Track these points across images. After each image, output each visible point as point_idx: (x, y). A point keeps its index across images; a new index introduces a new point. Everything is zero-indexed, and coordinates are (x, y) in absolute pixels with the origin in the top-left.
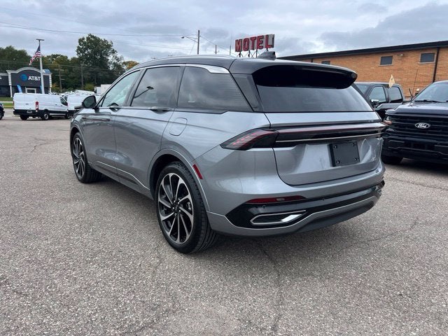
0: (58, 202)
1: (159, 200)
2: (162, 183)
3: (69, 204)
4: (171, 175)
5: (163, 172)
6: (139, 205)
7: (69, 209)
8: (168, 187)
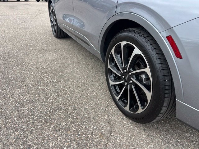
0: (39, 52)
1: (109, 67)
2: (113, 51)
3: (45, 54)
4: (123, 43)
5: (114, 39)
6: (91, 59)
7: (45, 58)
8: (119, 55)
